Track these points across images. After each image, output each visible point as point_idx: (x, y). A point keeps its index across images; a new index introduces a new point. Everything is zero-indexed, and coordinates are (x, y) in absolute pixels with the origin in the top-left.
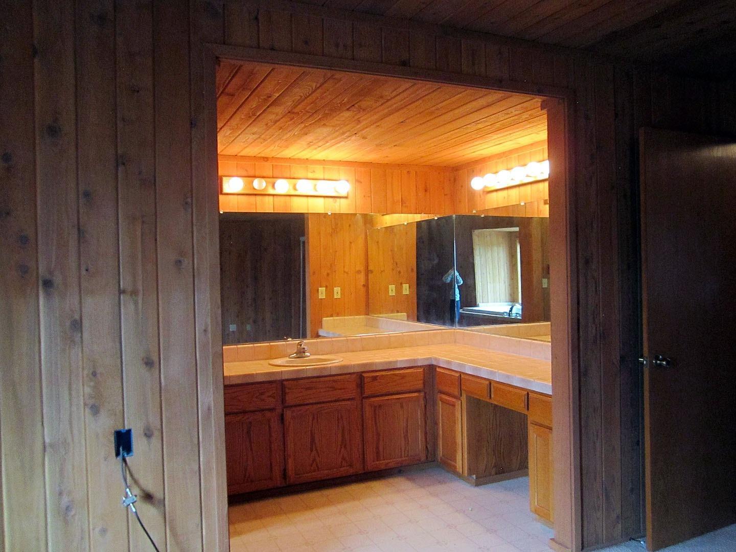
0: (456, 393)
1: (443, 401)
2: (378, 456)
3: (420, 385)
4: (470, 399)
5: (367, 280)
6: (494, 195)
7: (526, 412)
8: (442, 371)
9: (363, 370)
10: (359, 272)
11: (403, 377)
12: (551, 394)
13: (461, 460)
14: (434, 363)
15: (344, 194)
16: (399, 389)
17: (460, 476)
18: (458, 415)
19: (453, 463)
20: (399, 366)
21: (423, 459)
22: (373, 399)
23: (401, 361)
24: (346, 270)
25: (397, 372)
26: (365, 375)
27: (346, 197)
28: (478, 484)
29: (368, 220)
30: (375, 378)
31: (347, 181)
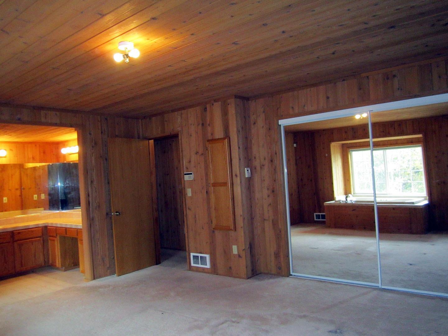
0: (55, 235)
1: (51, 240)
2: (22, 266)
3: (40, 234)
4: (61, 237)
5: (21, 192)
6: (72, 155)
7: (77, 237)
8: (50, 227)
9: (14, 230)
10: (17, 189)
11: (32, 231)
12: (82, 228)
13: (58, 262)
14: (46, 225)
15: (4, 156)
16: (31, 236)
17: (58, 269)
18: (56, 244)
19: (55, 264)
20: (30, 227)
21: (43, 264)
22: (18, 242)
23: (31, 225)
24: (10, 188)
25: (30, 230)
26: (14, 232)
27: (5, 157)
28: (65, 270)
29: (21, 166)
30: (19, 233)
31: (6, 150)
